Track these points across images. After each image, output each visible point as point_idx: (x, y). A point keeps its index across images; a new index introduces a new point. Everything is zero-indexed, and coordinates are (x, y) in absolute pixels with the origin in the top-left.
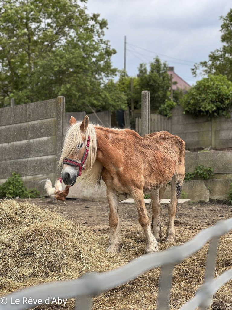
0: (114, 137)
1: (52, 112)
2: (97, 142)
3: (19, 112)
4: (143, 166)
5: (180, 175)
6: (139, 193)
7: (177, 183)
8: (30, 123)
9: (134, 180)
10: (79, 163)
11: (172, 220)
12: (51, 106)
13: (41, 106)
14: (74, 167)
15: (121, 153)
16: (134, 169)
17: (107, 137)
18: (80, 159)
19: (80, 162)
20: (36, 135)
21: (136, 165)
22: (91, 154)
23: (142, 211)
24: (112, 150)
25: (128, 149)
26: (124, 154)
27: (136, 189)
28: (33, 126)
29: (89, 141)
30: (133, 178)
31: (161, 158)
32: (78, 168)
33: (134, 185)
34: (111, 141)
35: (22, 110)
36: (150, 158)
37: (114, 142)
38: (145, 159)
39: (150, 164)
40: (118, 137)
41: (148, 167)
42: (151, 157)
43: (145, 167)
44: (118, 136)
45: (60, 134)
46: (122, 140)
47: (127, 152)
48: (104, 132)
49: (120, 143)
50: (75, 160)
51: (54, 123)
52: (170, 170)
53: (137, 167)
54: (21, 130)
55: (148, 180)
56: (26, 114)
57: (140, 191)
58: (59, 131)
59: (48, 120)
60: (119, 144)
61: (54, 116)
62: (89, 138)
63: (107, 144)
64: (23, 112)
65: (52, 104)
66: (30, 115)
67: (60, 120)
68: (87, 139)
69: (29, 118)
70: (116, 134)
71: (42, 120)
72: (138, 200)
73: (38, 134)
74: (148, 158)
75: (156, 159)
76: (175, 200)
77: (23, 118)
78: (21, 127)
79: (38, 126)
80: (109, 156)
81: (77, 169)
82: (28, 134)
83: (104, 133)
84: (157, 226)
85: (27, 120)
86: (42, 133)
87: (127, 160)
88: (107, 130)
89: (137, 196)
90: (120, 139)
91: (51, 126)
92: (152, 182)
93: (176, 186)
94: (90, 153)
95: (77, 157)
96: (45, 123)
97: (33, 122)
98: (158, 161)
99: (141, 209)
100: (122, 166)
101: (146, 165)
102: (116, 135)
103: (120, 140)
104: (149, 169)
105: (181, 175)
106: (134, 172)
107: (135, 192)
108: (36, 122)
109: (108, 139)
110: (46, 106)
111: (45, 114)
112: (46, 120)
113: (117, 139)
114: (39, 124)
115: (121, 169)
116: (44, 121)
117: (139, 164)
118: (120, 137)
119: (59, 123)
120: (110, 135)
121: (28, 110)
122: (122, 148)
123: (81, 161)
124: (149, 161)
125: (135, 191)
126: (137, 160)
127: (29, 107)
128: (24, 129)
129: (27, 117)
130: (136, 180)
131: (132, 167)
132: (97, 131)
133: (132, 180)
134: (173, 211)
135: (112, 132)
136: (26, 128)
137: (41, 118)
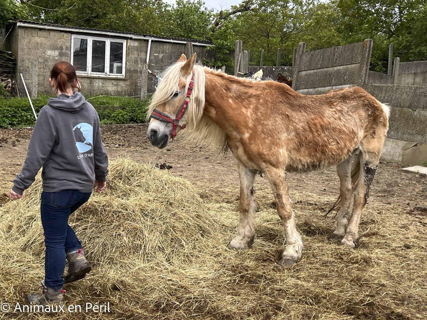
0: (242, 91)
1: (358, 57)
2: (207, 93)
3: (328, 56)
4: (284, 136)
5: (369, 152)
6: (273, 173)
7: (365, 164)
8: (336, 68)
9: (264, 155)
10: (173, 119)
11: (355, 214)
12: (358, 50)
13: (348, 50)
14: (166, 124)
15: (249, 114)
16: (265, 138)
17: (228, 89)
18: (174, 113)
19: (173, 117)
20: (339, 82)
21: (271, 134)
22: (193, 108)
23: (279, 198)
24: (231, 108)
25: (262, 109)
26: (254, 115)
27: (268, 166)
28: (338, 72)
29: (190, 89)
30: (261, 150)
31: (321, 126)
32: (170, 125)
33: (265, 161)
34: (235, 95)
35: (330, 54)
36: (298, 125)
37: (239, 98)
38: (290, 126)
39: (298, 134)
40: (247, 91)
41: (294, 138)
42: (302, 124)
43: (289, 137)
44: (249, 89)
45: (361, 82)
46: (255, 95)
47: (259, 114)
48: (225, 80)
49: (251, 99)
50: (166, 113)
51: (357, 70)
52: (339, 145)
53: (272, 136)
54: (326, 75)
55: (295, 155)
56: (333, 59)
57: (275, 171)
58: (360, 79)
59: (353, 66)
60: (248, 101)
61: (359, 62)
62: (191, 85)
63: (225, 98)
64: (331, 56)
65: (358, 48)
66: (336, 60)
67: (363, 67)
68: (187, 86)
69: (335, 63)
70: (245, 86)
71: (347, 66)
72: (273, 182)
73: (341, 81)
74: (295, 124)
75: (309, 127)
76: (362, 187)
77: (330, 62)
78: (327, 71)
79: (342, 72)
80: (224, 116)
81: (169, 127)
82: (332, 80)
83: (223, 82)
84: (342, 217)
85: (333, 64)
86: (345, 80)
87: (256, 125)
88: (231, 79)
89: (271, 177)
90: (252, 94)
91: (354, 73)
92: (302, 158)
93: (364, 168)
94: (192, 106)
95: (170, 111)
96: (349, 69)
97: (339, 68)
98: (314, 130)
99: (277, 195)
100: (248, 132)
101: (291, 135)
102: (247, 88)
103: (250, 96)
104: (296, 140)
105: (371, 153)
106: (265, 142)
107: (268, 171)
108: (341, 67)
109: (230, 91)
110: (353, 50)
111: (351, 58)
112: (351, 66)
113: (246, 93)
114: (344, 69)
115: (246, 135)
116: (348, 66)
117: (276, 132)
118: (252, 91)
119: (362, 70)
120: (234, 87)
121: (336, 54)
122: (252, 107)
123: (176, 116)
124: (296, 130)
125: (268, 169)
126: (273, 127)
127: (337, 51)
128: (330, 75)
129: (334, 61)
130: (268, 154)
131: (263, 135)
132: (212, 78)
133: (260, 154)
134: (359, 202)
135: (238, 82)
136: (332, 73)
137: (346, 63)
